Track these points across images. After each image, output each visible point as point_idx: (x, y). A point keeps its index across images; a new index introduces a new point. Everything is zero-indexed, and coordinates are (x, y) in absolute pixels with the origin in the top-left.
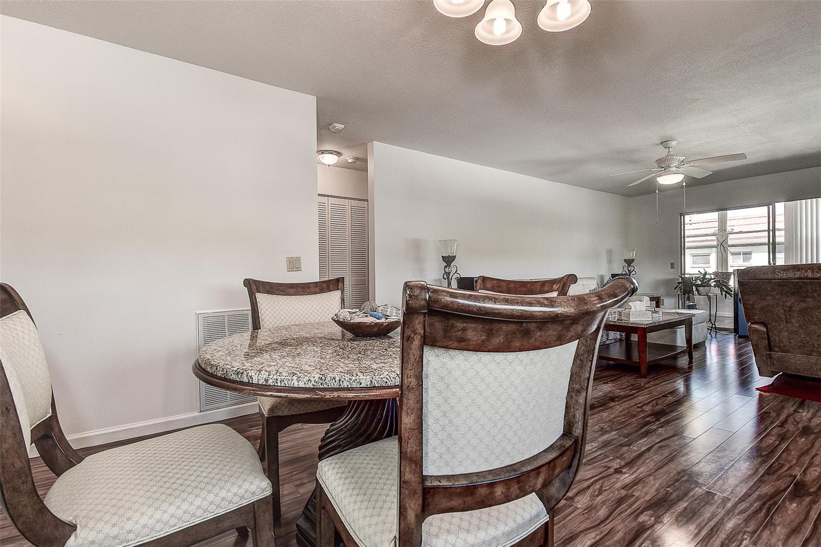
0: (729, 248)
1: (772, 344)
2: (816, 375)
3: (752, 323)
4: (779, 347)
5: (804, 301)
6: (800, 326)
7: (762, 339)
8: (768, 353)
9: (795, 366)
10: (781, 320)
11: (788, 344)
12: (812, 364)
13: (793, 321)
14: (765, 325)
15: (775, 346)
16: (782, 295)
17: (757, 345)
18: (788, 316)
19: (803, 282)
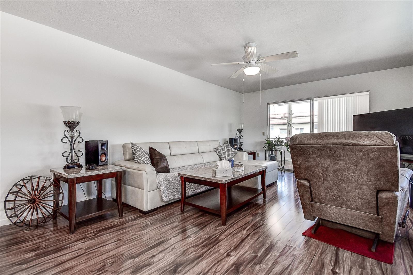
0: (292, 125)
1: (313, 196)
2: (344, 222)
3: (299, 179)
4: (319, 199)
5: (338, 164)
6: (334, 184)
7: (306, 192)
8: (311, 203)
9: (330, 215)
10: (320, 178)
11: (325, 197)
12: (342, 213)
13: (329, 179)
14: (309, 182)
15: (315, 198)
16: (321, 158)
17: (303, 196)
18: (325, 175)
19: (337, 147)
